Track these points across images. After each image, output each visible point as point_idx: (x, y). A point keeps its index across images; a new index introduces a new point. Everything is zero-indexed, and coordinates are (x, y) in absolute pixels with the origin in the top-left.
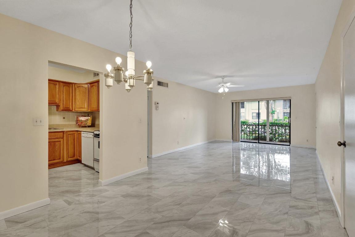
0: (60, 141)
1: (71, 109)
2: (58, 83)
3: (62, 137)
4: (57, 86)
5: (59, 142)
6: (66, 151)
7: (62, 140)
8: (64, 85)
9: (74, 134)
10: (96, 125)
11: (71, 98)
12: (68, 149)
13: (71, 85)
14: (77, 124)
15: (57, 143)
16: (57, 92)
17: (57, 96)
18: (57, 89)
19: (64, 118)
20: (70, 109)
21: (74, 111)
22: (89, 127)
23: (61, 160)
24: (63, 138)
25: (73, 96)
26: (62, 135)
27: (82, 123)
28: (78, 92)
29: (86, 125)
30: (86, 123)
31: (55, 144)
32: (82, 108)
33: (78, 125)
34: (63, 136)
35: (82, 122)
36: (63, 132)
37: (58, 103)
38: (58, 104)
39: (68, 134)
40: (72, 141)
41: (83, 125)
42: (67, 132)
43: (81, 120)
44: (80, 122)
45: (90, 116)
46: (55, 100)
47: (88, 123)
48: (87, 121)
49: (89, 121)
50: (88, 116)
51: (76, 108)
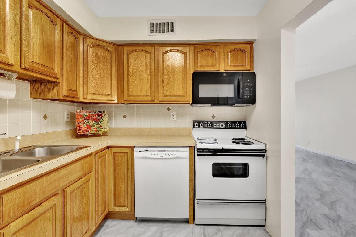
0: (89, 181)
2: (59, 20)
4: (57, 29)
5: (88, 184)
8: (69, 30)
12: (98, 197)
13: (79, 36)
14: (79, 130)
17: (57, 56)
18: (57, 38)
20: (77, 95)
21: (82, 100)
23: (90, 230)
29: (100, 132)
30: (99, 128)
33: (83, 132)
37: (58, 76)
38: (58, 79)
42: (97, 152)
44: (86, 126)
45: (104, 111)
46: (53, 66)
47: (101, 127)
48: (100, 123)
49: (102, 122)
50: (98, 113)
51: (89, 93)
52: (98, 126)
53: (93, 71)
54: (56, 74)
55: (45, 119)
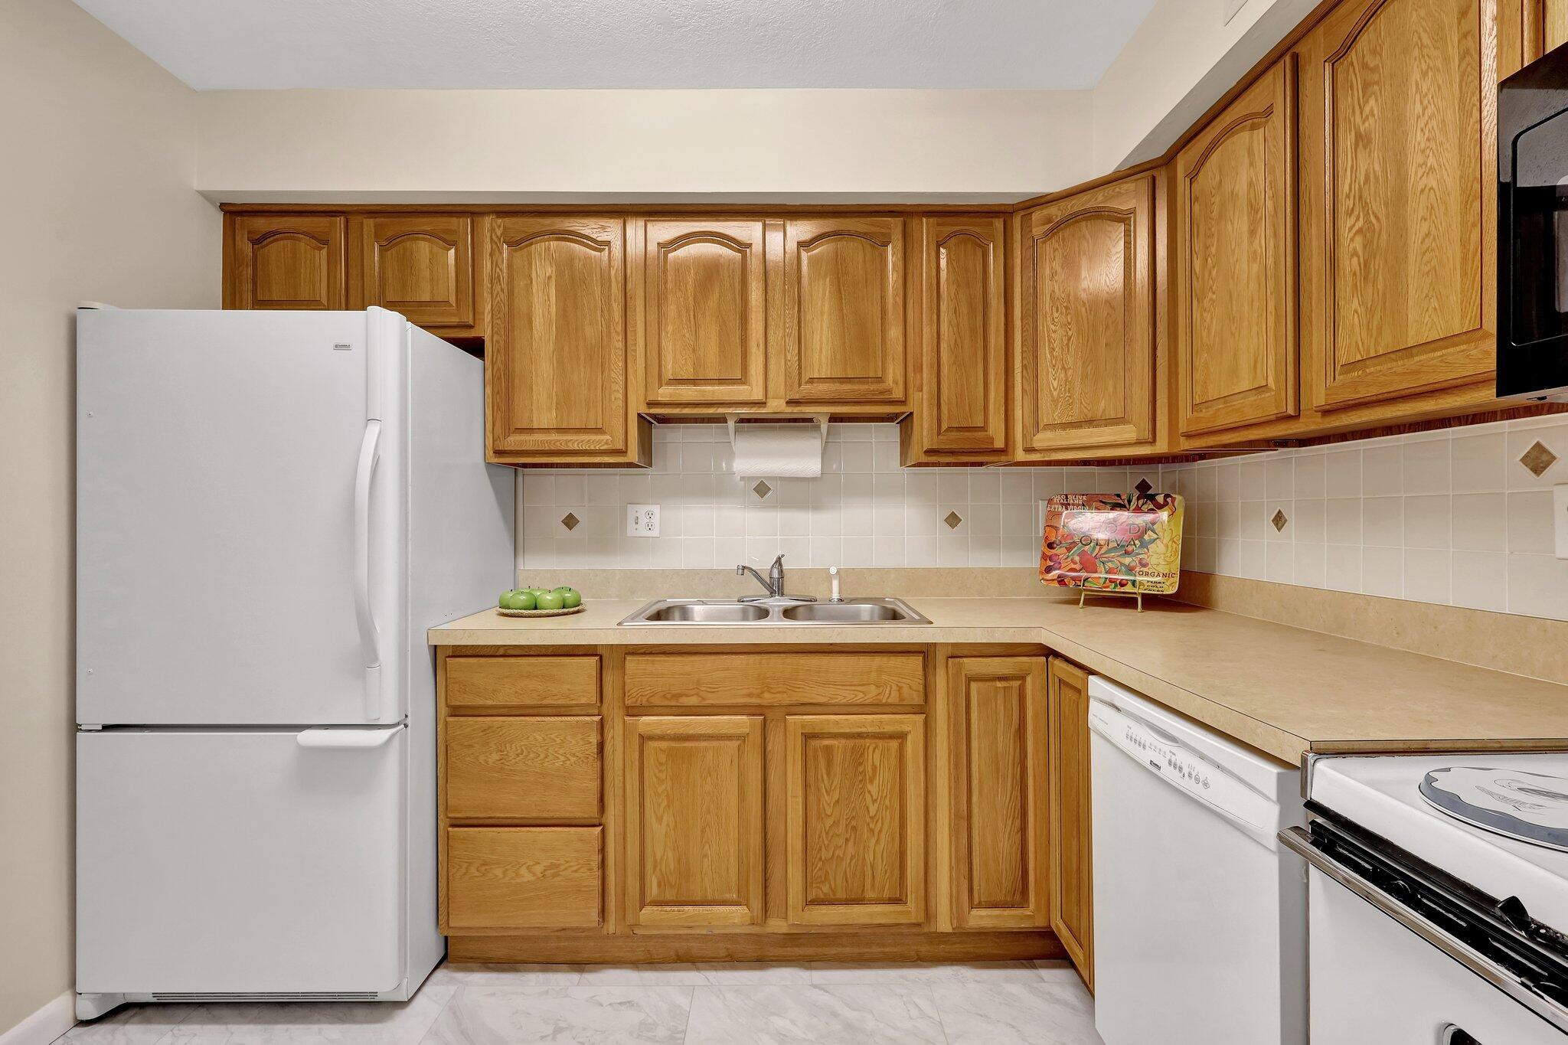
0: (902, 737)
1: (999, 444)
2: (899, 221)
3: (918, 699)
4: (892, 255)
5: (894, 744)
6: (954, 832)
7: (912, 724)
8: (948, 230)
9: (1023, 678)
10: (1222, 593)
11: (996, 339)
12: (964, 819)
13: (998, 224)
14: (1048, 570)
15: (877, 755)
16: (890, 300)
17: (895, 332)
18: (892, 277)
19: (953, 520)
20: (992, 440)
21: (1020, 455)
22: (1154, 602)
23: (912, 910)
24: (924, 708)
25: (1018, 323)
26: (918, 683)
27: (1088, 565)
28: (1054, 274)
29: (1129, 588)
30: (1130, 570)
31: (858, 758)
32: (1091, 422)
33: (1061, 580)
34: (927, 691)
35: (1090, 554)
36: (925, 652)
37: (898, 394)
38: (903, 402)
39: (970, 679)
40: (1005, 742)
41: (1098, 580)
42: (959, 652)
43: (1086, 540)
44: (1077, 559)
45: (1167, 496)
46: (876, 371)
47: (1145, 565)
48: (1140, 551)
49: (1152, 547)
50: (1141, 502)
51: (1041, 426)
52: (1127, 560)
53: (1055, 332)
54: (889, 391)
55: (953, 526)
